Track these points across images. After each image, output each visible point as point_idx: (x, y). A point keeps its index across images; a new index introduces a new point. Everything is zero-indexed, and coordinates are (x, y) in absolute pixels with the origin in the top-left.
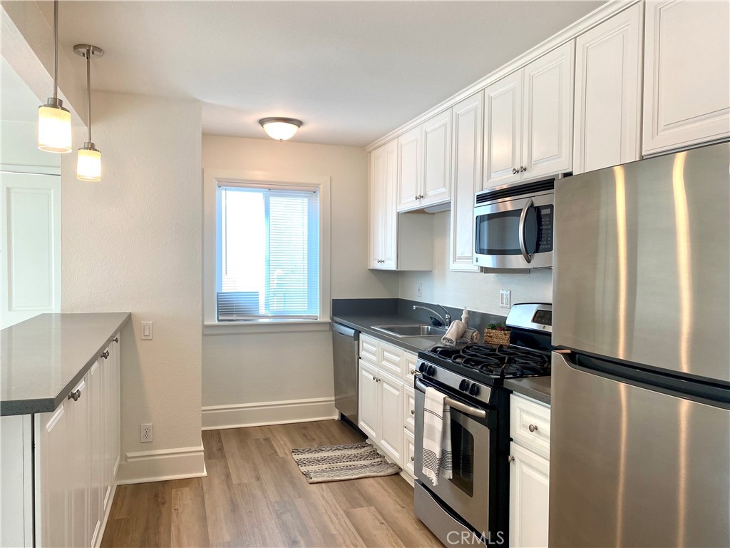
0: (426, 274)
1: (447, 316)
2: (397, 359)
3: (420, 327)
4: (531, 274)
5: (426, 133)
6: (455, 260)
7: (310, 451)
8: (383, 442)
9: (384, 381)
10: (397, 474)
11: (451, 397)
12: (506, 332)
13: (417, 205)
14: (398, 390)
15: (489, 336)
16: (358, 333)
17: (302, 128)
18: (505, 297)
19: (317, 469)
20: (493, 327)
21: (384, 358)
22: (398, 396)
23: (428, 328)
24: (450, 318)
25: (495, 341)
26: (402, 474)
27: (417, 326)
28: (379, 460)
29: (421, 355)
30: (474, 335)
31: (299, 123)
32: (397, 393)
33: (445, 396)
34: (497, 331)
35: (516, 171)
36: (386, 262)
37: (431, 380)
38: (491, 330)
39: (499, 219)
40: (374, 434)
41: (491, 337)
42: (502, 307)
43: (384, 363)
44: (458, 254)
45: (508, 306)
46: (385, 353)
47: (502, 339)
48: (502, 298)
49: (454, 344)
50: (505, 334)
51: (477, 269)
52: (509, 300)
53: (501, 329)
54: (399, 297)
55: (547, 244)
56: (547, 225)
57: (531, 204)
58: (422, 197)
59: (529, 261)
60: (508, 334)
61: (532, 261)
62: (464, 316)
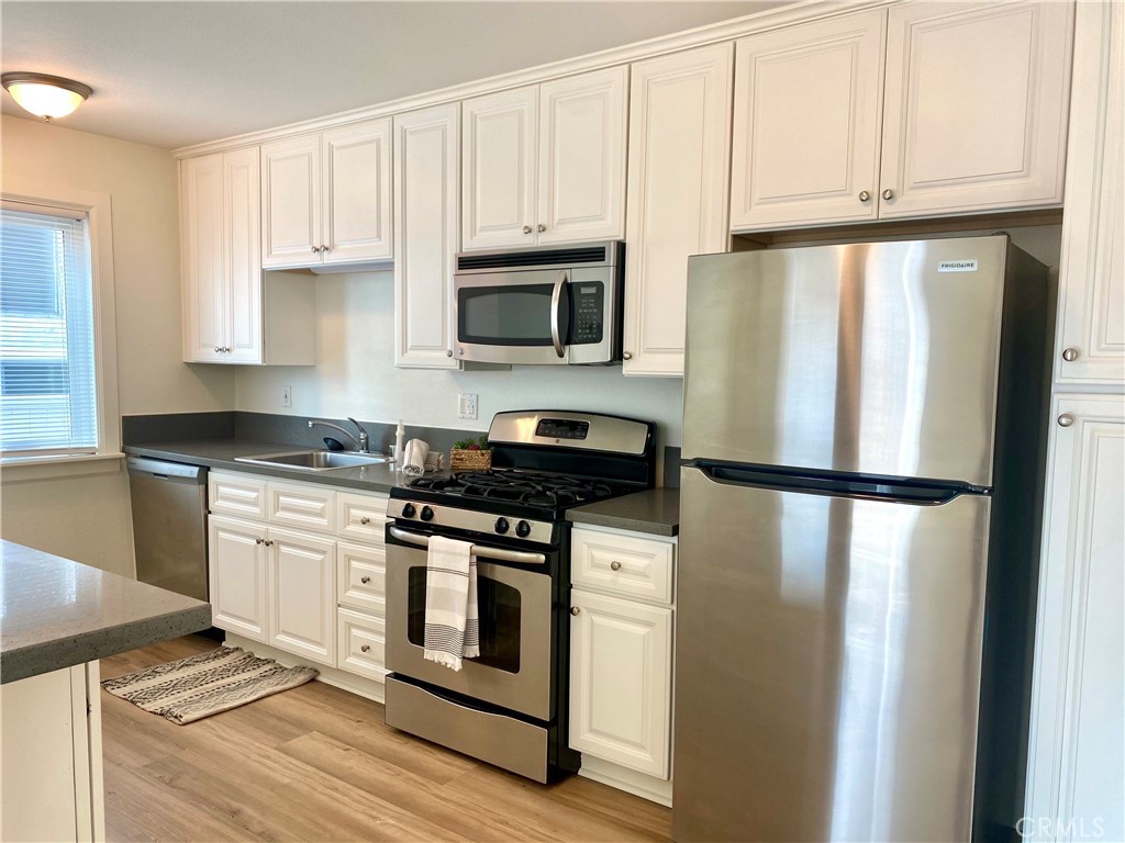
0: (305, 370)
1: (362, 436)
2: (318, 505)
4: (513, 372)
5: (331, 148)
6: (404, 350)
7: (137, 678)
8: (282, 637)
9: (280, 543)
10: (313, 680)
11: (478, 544)
12: (484, 452)
13: (312, 261)
14: (322, 553)
15: (458, 459)
16: (205, 470)
17: (91, 101)
18: (468, 403)
19: (175, 702)
20: (463, 447)
21: (277, 507)
22: (321, 561)
23: (326, 456)
24: (367, 438)
25: (469, 465)
26: (321, 678)
27: (308, 453)
28: (267, 667)
29: (396, 494)
30: (441, 458)
31: (85, 91)
32: (319, 557)
33: (471, 544)
34: (470, 452)
35: (529, 230)
36: (235, 351)
37: (429, 526)
38: (461, 451)
39: (502, 295)
40: (257, 630)
41: (462, 459)
42: (463, 418)
43: (281, 514)
44: (412, 342)
45: (474, 416)
46: (281, 498)
47: (479, 461)
48: (462, 406)
49: (421, 475)
50: (483, 455)
51: (453, 364)
52: (476, 408)
53: (478, 448)
54: (236, 410)
55: (591, 333)
56: (591, 308)
57: (566, 279)
58: (327, 249)
59: (561, 355)
60: (488, 454)
61: (566, 354)
62: (399, 433)
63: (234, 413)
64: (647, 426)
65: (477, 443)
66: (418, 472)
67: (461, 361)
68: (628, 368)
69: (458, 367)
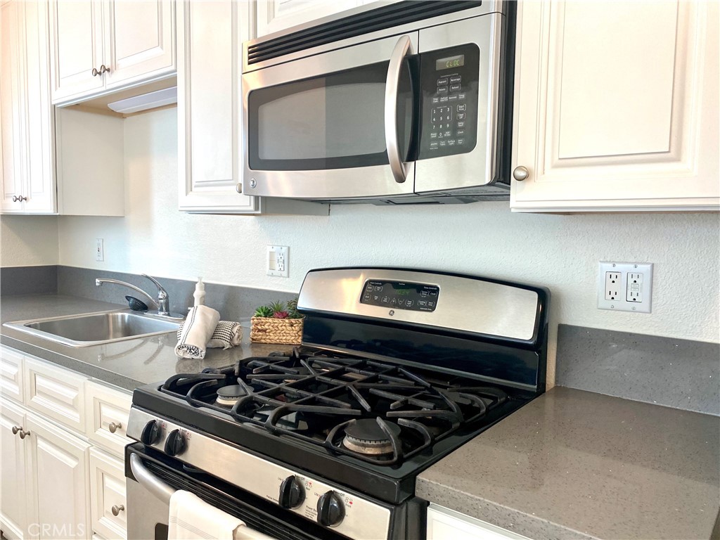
0: (114, 221)
1: (161, 295)
3: (107, 316)
4: (332, 217)
6: (189, 188)
12: (293, 321)
14: (76, 458)
15: (259, 331)
18: (277, 257)
20: (268, 314)
21: (36, 390)
22: (75, 469)
25: (273, 338)
27: (101, 313)
29: (142, 400)
30: (235, 330)
32: (72, 463)
34: (276, 320)
36: (32, 200)
38: (264, 320)
41: (265, 331)
42: (272, 275)
43: (38, 399)
44: (197, 176)
45: (285, 274)
46: (39, 380)
47: (288, 334)
48: (271, 261)
49: (200, 357)
50: (292, 325)
51: (247, 203)
52: (287, 262)
53: (285, 316)
54: (60, 264)
55: (454, 137)
56: (456, 92)
57: (409, 50)
58: (108, 70)
59: (401, 179)
60: (298, 323)
61: (409, 177)
62: (198, 293)
63: (56, 267)
64: (535, 295)
65: (286, 309)
66: (196, 353)
67: (257, 198)
68: (521, 196)
69: (252, 208)
